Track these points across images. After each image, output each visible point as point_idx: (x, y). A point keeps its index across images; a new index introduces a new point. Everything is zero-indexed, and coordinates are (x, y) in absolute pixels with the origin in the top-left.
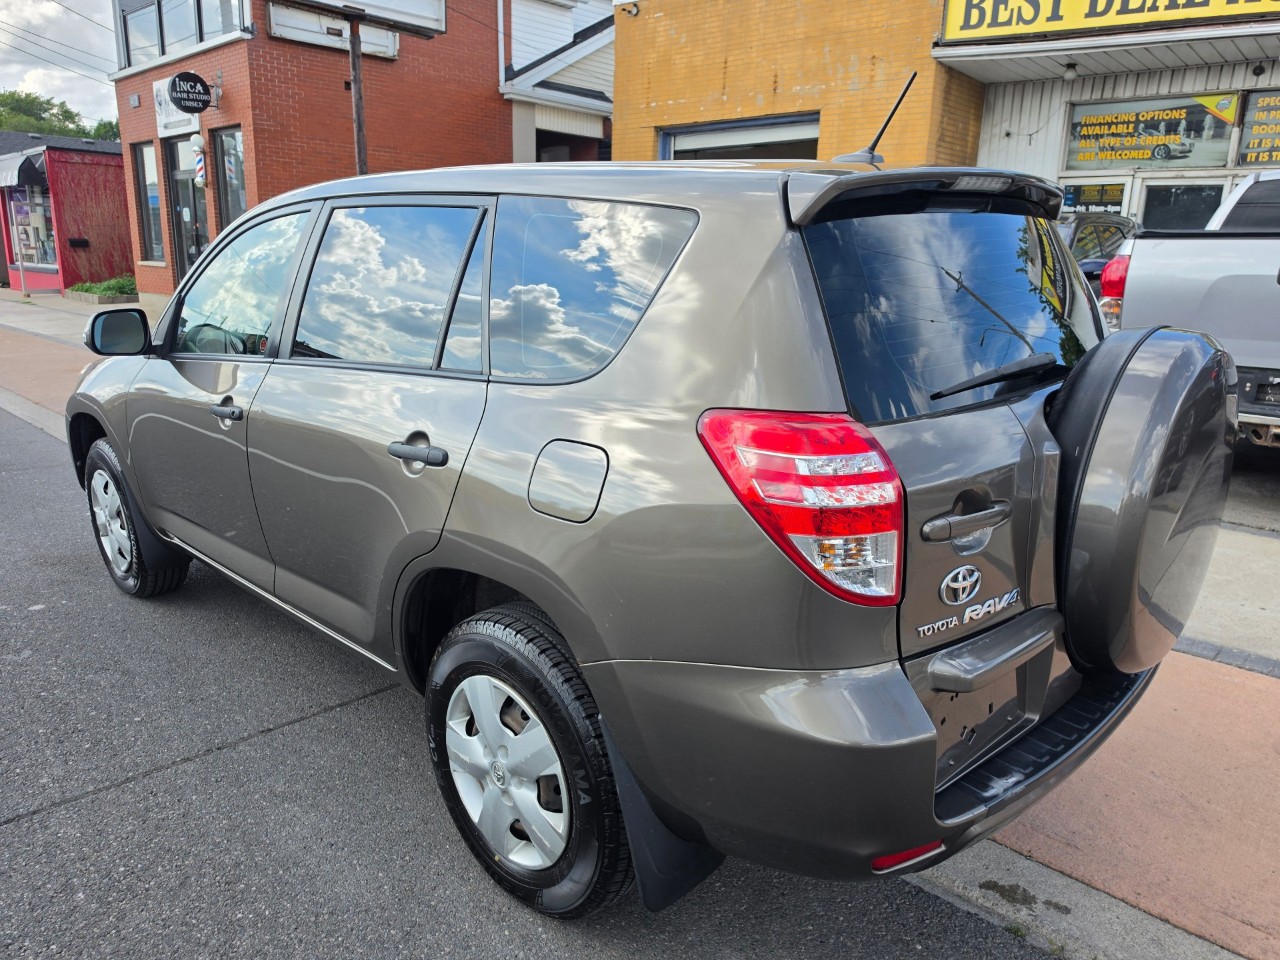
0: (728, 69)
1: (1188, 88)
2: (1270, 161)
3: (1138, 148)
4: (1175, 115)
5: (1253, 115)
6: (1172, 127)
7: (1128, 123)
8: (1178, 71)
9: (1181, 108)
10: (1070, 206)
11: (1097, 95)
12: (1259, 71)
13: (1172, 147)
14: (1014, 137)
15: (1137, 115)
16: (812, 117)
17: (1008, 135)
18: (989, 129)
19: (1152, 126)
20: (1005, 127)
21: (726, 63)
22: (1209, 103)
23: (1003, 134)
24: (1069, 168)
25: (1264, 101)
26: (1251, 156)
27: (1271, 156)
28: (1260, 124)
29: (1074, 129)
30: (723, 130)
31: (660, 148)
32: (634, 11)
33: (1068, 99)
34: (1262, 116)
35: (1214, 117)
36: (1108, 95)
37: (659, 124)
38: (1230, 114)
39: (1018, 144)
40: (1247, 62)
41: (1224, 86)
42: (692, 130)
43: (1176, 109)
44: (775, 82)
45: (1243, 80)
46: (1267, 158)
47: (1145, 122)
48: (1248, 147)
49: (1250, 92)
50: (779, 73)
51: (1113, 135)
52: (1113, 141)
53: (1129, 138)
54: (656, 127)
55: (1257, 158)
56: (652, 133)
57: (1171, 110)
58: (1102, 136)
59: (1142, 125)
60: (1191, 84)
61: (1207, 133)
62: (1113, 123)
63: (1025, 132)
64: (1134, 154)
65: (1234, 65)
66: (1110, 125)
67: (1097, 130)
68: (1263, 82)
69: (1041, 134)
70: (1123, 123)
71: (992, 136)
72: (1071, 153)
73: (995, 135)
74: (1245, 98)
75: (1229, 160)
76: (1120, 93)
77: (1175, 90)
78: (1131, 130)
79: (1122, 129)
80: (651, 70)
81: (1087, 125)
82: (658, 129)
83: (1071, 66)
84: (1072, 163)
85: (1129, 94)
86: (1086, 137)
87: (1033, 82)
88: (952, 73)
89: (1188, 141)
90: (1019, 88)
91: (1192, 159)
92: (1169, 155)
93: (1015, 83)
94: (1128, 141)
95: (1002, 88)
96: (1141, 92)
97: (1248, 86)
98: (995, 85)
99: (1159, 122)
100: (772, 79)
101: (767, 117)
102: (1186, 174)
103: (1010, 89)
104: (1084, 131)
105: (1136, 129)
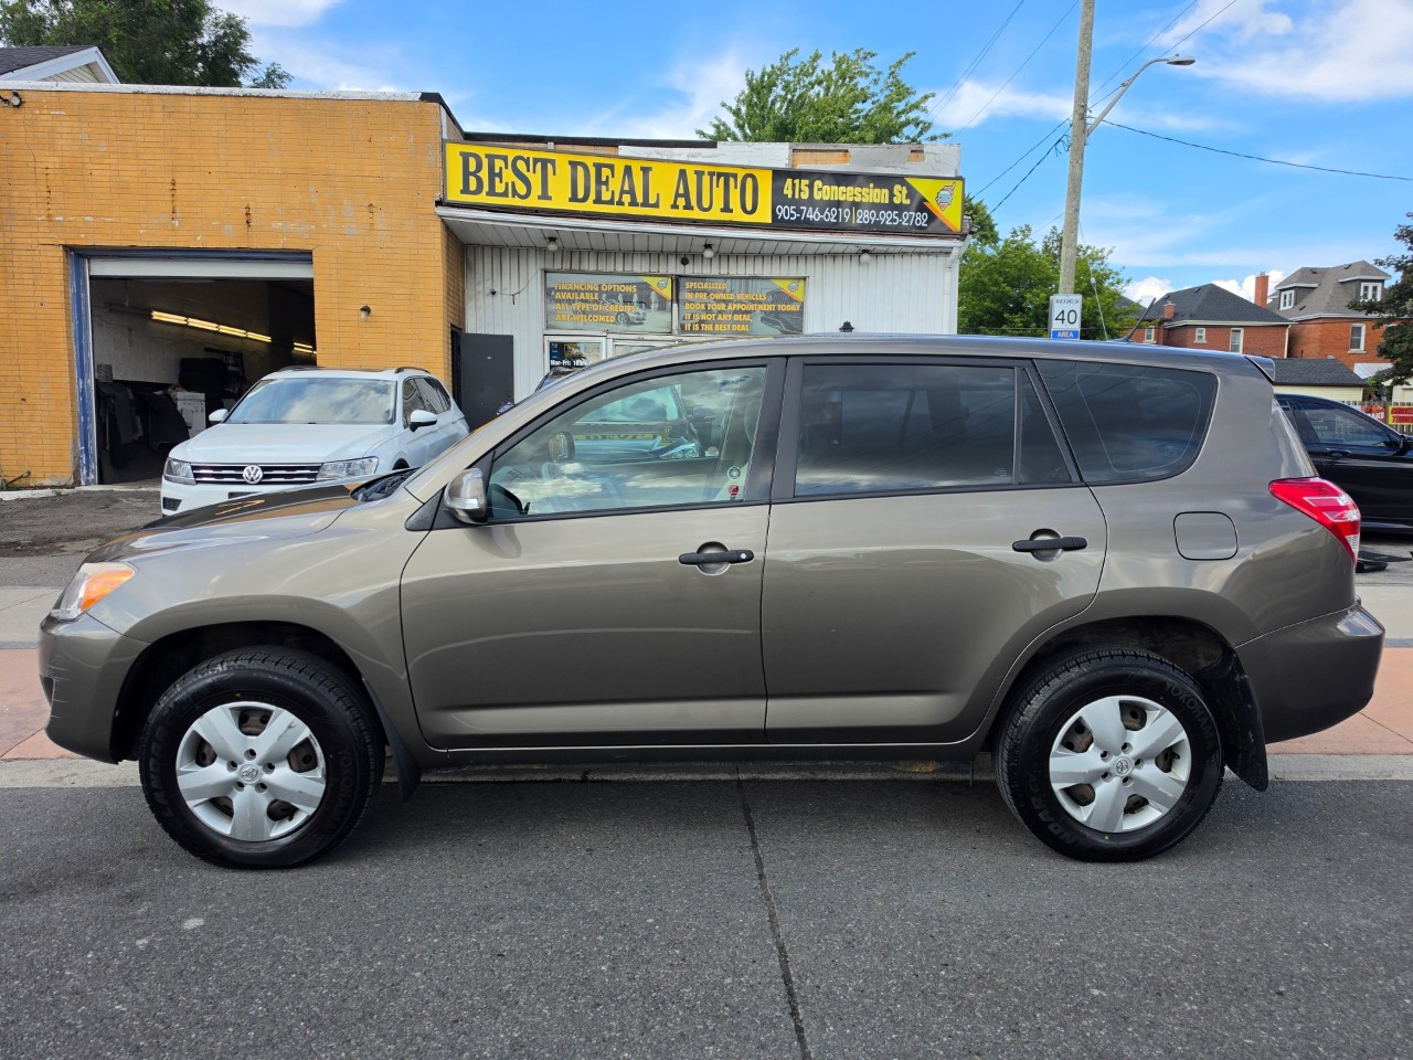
0: (178, 192)
1: (637, 269)
2: (700, 331)
3: (604, 314)
4: (628, 289)
5: (685, 295)
6: (628, 301)
7: (594, 292)
8: (628, 254)
9: (633, 284)
10: (556, 360)
11: (567, 266)
12: (684, 262)
13: (630, 315)
14: (498, 295)
15: (600, 286)
16: (305, 257)
17: (494, 293)
18: (473, 287)
19: (612, 296)
20: (488, 285)
21: (174, 184)
22: (652, 281)
23: (488, 291)
24: (548, 327)
25: (689, 285)
26: (688, 326)
27: (700, 327)
28: (690, 302)
29: (548, 292)
30: (170, 258)
31: (72, 271)
32: (16, 101)
33: (542, 267)
34: (689, 296)
35: (657, 294)
36: (575, 266)
37: (70, 243)
38: (667, 292)
39: (503, 301)
40: (676, 254)
41: (663, 271)
42: (123, 254)
43: (629, 284)
44: (247, 214)
45: (675, 268)
46: (698, 329)
47: (606, 292)
48: (684, 319)
49: (680, 276)
50: (252, 205)
51: (582, 301)
52: (584, 306)
53: (595, 305)
54: (64, 246)
55: (691, 327)
56: (60, 253)
57: (625, 284)
58: (574, 301)
59: (604, 295)
60: (640, 266)
61: (654, 306)
62: (581, 291)
63: (507, 292)
64: (602, 318)
65: (668, 255)
66: (579, 292)
67: (569, 296)
68: (689, 270)
69: (523, 294)
70: (590, 291)
71: (477, 293)
72: (548, 314)
73: (479, 292)
74: (677, 281)
75: (674, 328)
76: (585, 266)
77: (628, 269)
78: (596, 298)
79: (588, 296)
80: (49, 177)
81: (560, 291)
82: (68, 249)
83: (552, 239)
84: (551, 323)
85: (592, 268)
86: (560, 301)
87: (510, 248)
88: (450, 231)
89: (641, 311)
90: (496, 251)
91: (646, 326)
92: (629, 322)
93: (493, 247)
94: (595, 307)
95: (480, 250)
96: (602, 268)
97: (679, 273)
98: (475, 246)
99: (618, 293)
100: (245, 211)
101: (239, 250)
102: (646, 337)
103: (488, 252)
104: (558, 296)
105: (600, 296)
